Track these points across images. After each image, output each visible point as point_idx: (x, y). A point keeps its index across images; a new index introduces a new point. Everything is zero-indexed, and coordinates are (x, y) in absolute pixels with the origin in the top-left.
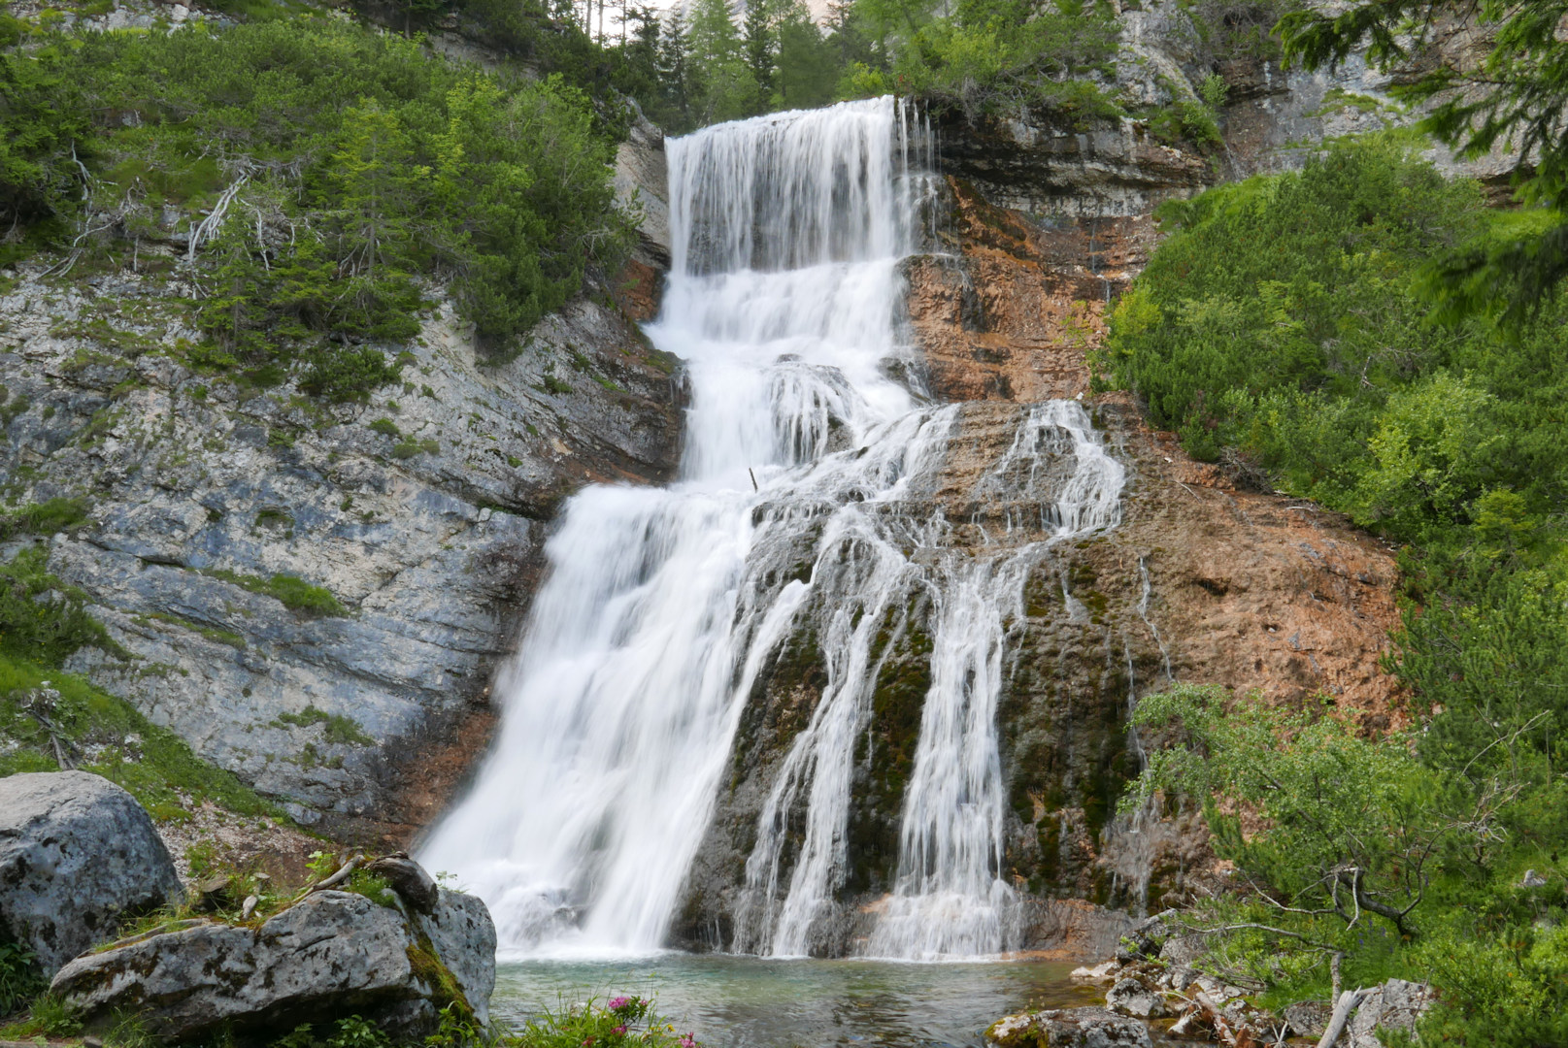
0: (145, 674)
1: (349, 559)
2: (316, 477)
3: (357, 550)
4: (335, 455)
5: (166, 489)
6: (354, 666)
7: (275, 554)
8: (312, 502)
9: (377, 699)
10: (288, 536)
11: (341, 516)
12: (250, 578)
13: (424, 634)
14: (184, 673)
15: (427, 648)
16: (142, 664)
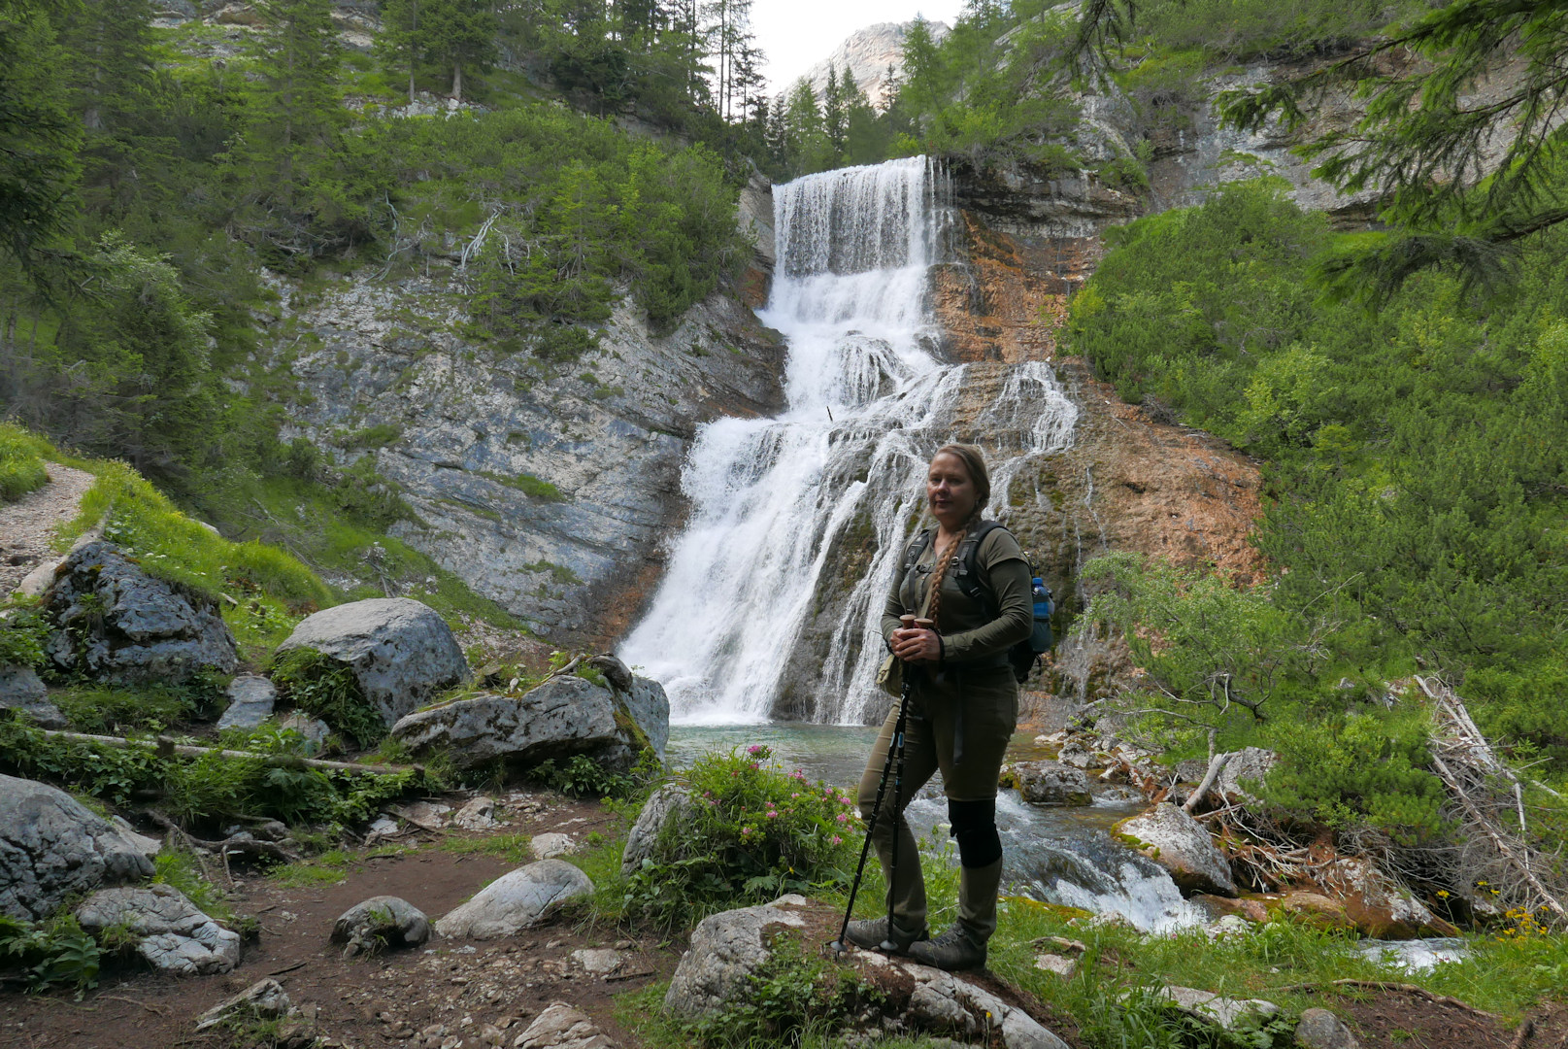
0: (438, 538)
1: (567, 465)
2: (545, 411)
3: (572, 459)
4: (557, 397)
5: (449, 419)
6: (570, 534)
7: (519, 462)
8: (542, 428)
9: (584, 555)
10: (528, 450)
11: (561, 437)
12: (503, 477)
13: (615, 514)
14: (463, 538)
15: (617, 523)
16: (436, 532)
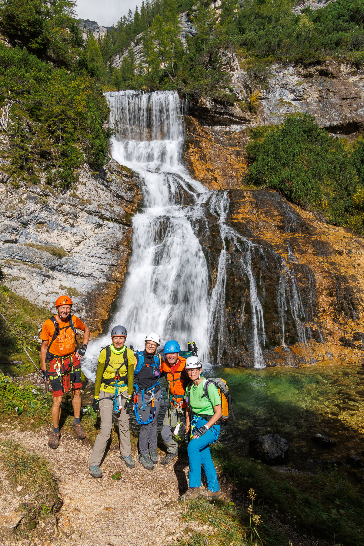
1: (67, 238)
2: (55, 212)
3: (69, 235)
4: (61, 205)
5: (8, 217)
8: (54, 220)
9: (79, 280)
10: (48, 231)
11: (63, 224)
13: (92, 260)
14: (24, 279)
16: (10, 277)
